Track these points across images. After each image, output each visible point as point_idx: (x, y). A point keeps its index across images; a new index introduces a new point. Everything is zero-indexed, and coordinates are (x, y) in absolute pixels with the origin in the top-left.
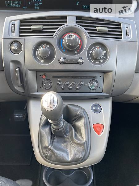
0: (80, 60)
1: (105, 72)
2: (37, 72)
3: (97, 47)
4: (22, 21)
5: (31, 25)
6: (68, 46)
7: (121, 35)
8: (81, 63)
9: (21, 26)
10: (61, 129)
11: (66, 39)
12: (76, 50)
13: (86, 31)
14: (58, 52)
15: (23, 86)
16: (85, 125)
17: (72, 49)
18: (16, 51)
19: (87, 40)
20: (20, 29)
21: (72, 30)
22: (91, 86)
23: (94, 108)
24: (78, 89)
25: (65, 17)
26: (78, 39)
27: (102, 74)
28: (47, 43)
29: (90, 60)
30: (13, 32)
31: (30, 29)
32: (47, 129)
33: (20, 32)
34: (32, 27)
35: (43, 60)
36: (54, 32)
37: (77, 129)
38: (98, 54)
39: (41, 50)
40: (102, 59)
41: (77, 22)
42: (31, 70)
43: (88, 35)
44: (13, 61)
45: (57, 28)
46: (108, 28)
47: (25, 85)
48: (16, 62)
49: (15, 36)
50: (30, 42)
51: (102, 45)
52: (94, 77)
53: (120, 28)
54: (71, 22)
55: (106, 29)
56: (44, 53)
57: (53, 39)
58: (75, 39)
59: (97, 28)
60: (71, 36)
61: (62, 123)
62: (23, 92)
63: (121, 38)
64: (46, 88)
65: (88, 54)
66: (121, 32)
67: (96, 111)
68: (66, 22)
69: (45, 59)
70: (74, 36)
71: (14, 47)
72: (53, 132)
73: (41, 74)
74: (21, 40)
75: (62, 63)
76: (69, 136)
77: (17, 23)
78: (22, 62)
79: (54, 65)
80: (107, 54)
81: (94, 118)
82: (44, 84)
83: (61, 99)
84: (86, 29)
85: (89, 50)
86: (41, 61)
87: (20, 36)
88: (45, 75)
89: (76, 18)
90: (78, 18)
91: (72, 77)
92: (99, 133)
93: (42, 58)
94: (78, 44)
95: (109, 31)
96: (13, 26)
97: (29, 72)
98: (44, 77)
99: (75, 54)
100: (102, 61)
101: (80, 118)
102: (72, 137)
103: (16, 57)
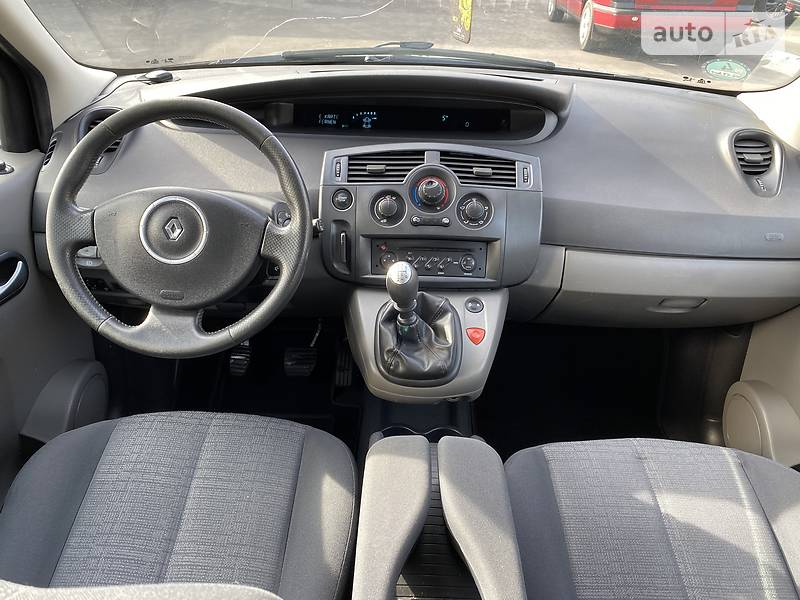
0: (446, 221)
1: (489, 242)
2: (373, 239)
3: (474, 200)
4: (351, 158)
5: (366, 165)
6: (426, 197)
7: (514, 181)
8: (446, 225)
9: (350, 165)
11: (423, 187)
12: (439, 205)
13: (455, 175)
15: (349, 264)
16: (451, 325)
17: (431, 203)
18: (343, 205)
19: (457, 188)
20: (349, 170)
21: (432, 173)
22: (465, 265)
23: (470, 305)
24: (441, 270)
25: (422, 153)
26: (442, 187)
27: (482, 245)
28: (393, 193)
29: (462, 221)
30: (338, 175)
31: (365, 170)
32: (391, 327)
33: (349, 176)
34: (368, 168)
35: (385, 220)
36: (405, 176)
37: (439, 332)
38: (474, 211)
39: (382, 203)
40: (481, 219)
41: (441, 160)
42: (363, 236)
43: (459, 180)
44: (335, 221)
45: (410, 170)
46: (493, 168)
47: (353, 260)
48: (342, 223)
49: (341, 181)
50: (365, 191)
51: (482, 198)
52: (469, 250)
53: (514, 170)
54: (431, 161)
55: (490, 171)
56: (387, 208)
57: (402, 186)
58: (438, 188)
59: (475, 170)
60: (432, 182)
61: (414, 318)
62: (348, 273)
63: (515, 186)
65: (459, 210)
66: (514, 175)
67: (474, 310)
68: (423, 160)
69: (388, 218)
70: (436, 183)
71: (341, 198)
73: (380, 242)
74: (351, 187)
75: (416, 224)
76: (425, 340)
77: (344, 161)
78: (351, 223)
79: (402, 227)
80: (490, 210)
81: (469, 319)
83: (414, 272)
84: (455, 171)
85: (461, 203)
86: (382, 221)
87: (349, 181)
88: (386, 246)
89: (439, 153)
90: (443, 153)
91: (432, 249)
92: (476, 341)
93: (383, 217)
94: (442, 194)
95: (494, 174)
96: (338, 165)
97: (362, 239)
98: (383, 248)
99: (438, 211)
100: (481, 222)
101: (443, 312)
102: (430, 341)
103: (342, 214)
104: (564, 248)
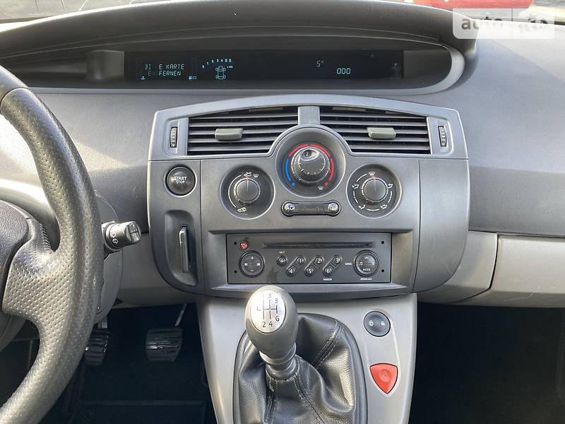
0: (334, 208)
1: (393, 234)
2: (227, 234)
3: (372, 174)
4: (193, 119)
5: (214, 129)
7: (427, 144)
8: (333, 214)
9: (191, 129)
10: (292, 379)
11: (297, 159)
12: (322, 184)
13: (344, 139)
14: (278, 189)
15: (194, 271)
16: (349, 367)
17: (308, 182)
18: (180, 189)
19: (347, 160)
20: (190, 137)
21: (310, 138)
22: (362, 268)
23: (371, 323)
24: (328, 275)
25: (294, 109)
26: (325, 158)
27: (386, 238)
28: (254, 169)
29: (356, 206)
30: (173, 144)
31: (213, 136)
32: (257, 380)
33: (190, 145)
34: (217, 133)
35: (244, 209)
36: (271, 143)
37: (331, 379)
38: (373, 190)
39: (238, 186)
40: (384, 202)
41: (322, 118)
42: (214, 232)
43: (349, 147)
45: (277, 134)
46: (395, 128)
47: (199, 266)
48: (181, 215)
49: (179, 154)
50: (213, 169)
51: (384, 171)
52: (368, 245)
53: (425, 128)
54: (308, 120)
55: (392, 132)
56: (246, 191)
57: (267, 160)
59: (370, 131)
60: (310, 152)
61: (293, 364)
62: (193, 284)
63: (428, 152)
64: (249, 274)
65: (350, 190)
66: (426, 136)
67: (376, 331)
68: (296, 118)
69: (247, 205)
70: (316, 154)
71: (177, 178)
72: (271, 387)
73: (238, 239)
74: (193, 163)
75: (289, 214)
76: (310, 396)
77: (183, 125)
78: (193, 212)
79: (271, 218)
80: (395, 190)
81: (372, 348)
82: (246, 264)
84: (342, 134)
85: (353, 181)
86: (239, 210)
87: (190, 153)
88: (247, 243)
89: (318, 109)
90: (324, 109)
91: (314, 245)
92: (385, 388)
93: (241, 204)
94: (325, 170)
95: (398, 135)
96: (174, 131)
97: (211, 237)
98: (244, 246)
100: (384, 207)
101: (336, 349)
103: (180, 202)
104: (495, 236)
